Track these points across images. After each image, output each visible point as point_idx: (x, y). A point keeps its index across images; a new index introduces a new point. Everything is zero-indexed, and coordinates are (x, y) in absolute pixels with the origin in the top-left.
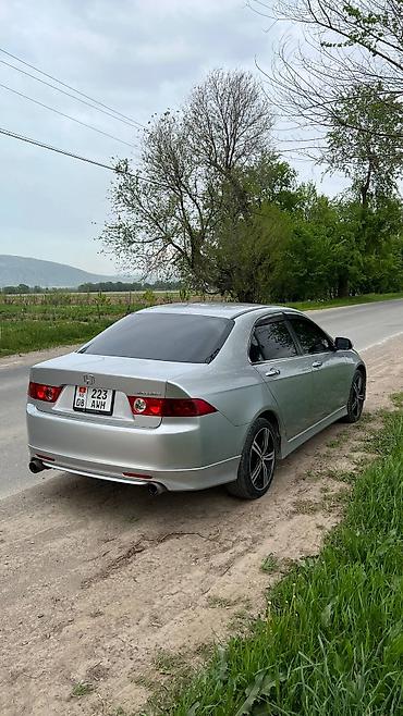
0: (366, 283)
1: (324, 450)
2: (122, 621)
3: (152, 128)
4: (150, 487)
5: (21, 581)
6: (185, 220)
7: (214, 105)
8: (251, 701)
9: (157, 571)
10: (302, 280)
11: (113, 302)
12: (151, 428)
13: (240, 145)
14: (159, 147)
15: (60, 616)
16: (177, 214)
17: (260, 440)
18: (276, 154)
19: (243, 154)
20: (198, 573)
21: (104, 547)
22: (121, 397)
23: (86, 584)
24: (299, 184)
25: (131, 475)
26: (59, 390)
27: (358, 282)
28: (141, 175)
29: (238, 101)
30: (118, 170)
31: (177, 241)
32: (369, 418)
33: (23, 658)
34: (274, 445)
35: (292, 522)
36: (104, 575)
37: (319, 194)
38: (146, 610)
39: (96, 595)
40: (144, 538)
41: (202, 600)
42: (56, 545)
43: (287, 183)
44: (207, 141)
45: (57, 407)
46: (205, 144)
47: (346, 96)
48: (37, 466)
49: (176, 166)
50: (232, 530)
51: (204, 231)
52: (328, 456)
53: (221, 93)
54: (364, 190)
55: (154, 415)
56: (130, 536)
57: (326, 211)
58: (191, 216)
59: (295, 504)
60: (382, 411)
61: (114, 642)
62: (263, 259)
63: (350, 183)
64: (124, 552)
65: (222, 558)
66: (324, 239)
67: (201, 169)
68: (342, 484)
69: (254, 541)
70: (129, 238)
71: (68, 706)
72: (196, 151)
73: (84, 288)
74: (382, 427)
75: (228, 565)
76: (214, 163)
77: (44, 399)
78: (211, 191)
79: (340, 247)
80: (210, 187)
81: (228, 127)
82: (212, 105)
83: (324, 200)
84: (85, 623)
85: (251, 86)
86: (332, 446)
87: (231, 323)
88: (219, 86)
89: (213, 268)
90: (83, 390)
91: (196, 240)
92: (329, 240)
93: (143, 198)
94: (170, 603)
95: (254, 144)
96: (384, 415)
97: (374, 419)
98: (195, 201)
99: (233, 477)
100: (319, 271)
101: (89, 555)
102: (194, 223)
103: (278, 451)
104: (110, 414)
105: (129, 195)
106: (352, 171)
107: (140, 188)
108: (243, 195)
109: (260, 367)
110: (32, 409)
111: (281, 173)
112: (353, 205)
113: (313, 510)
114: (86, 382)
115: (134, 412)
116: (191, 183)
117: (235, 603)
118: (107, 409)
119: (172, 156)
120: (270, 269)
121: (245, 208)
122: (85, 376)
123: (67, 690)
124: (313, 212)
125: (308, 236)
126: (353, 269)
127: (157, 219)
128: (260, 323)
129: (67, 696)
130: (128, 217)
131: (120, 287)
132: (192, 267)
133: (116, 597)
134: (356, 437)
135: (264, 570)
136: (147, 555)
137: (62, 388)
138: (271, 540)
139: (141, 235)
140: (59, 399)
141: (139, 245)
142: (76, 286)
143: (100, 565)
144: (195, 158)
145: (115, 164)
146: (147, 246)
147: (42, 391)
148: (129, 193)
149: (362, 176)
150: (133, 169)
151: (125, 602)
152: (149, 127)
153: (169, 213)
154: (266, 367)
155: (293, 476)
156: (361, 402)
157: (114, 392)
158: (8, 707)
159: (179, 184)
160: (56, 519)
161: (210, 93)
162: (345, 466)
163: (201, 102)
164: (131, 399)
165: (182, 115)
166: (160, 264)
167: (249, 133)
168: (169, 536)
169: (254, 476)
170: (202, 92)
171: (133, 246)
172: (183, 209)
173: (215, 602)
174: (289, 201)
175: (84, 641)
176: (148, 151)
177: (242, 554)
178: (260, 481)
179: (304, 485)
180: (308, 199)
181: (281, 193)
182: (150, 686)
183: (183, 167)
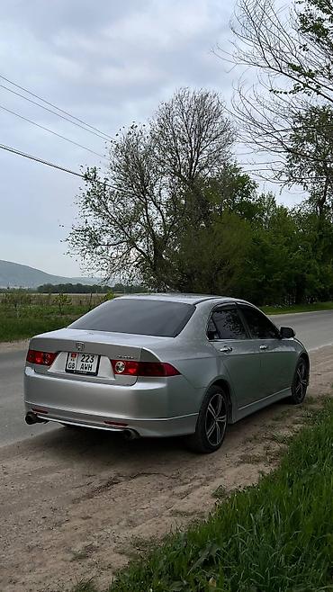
0: (323, 291)
1: (270, 422)
2: (106, 522)
3: (120, 140)
4: (127, 432)
5: (25, 497)
6: (149, 225)
7: (180, 120)
8: (202, 559)
9: (131, 496)
10: (260, 286)
11: (74, 303)
12: (128, 385)
13: (203, 158)
14: (127, 157)
15: (59, 518)
16: (142, 220)
17: (215, 404)
18: (238, 166)
19: (206, 166)
20: (163, 497)
21: (88, 480)
22: (105, 362)
23: (75, 501)
24: (259, 195)
25: (110, 423)
26: (54, 356)
27: (316, 291)
28: (108, 183)
29: (203, 116)
30: (86, 177)
31: (140, 245)
32: (311, 401)
33: (34, 539)
34: (227, 410)
35: (238, 469)
36: (89, 496)
37: (278, 204)
38: (124, 517)
39: (84, 507)
40: (119, 475)
41: (167, 512)
42: (50, 477)
43: (247, 193)
44: (172, 153)
45: (52, 369)
46: (170, 156)
47: (304, 116)
48: (31, 419)
49: (142, 176)
50: (190, 472)
51: (166, 237)
52: (272, 427)
53: (186, 109)
54: (321, 202)
55: (131, 374)
56: (108, 474)
57: (285, 221)
58: (155, 222)
59: (241, 457)
60: (323, 396)
61: (101, 533)
62: (223, 264)
63: (308, 196)
64: (104, 483)
65: (183, 489)
66: (281, 248)
67: (166, 179)
68: (282, 445)
69: (208, 479)
70: (94, 240)
71: (72, 564)
72: (161, 162)
73: (41, 289)
74: (322, 407)
75: (187, 493)
76: (179, 174)
77: (41, 363)
78: (174, 199)
79: (296, 255)
80: (173, 196)
81: (193, 140)
82: (178, 120)
83: (283, 211)
84: (77, 522)
85: (215, 104)
86: (277, 419)
87: (193, 307)
88: (185, 104)
89: (174, 272)
90: (74, 355)
91: (159, 244)
92: (286, 249)
93: (109, 204)
94: (142, 513)
95: (216, 157)
96: (324, 399)
97: (316, 402)
98: (159, 208)
99: (191, 430)
100: (277, 277)
101: (76, 484)
102: (157, 229)
103: (230, 417)
104: (95, 374)
105: (96, 201)
106: (310, 185)
107: (108, 194)
108: (204, 204)
109: (216, 344)
110: (30, 372)
111: (241, 184)
112: (311, 217)
113: (257, 461)
114: (77, 349)
115: (115, 373)
116: (156, 192)
117: (192, 514)
118: (94, 371)
119: (139, 166)
120: (230, 274)
121: (206, 216)
122: (77, 343)
123: (70, 557)
124: (272, 222)
125: (266, 245)
126: (310, 277)
127: (123, 223)
128: (217, 310)
129: (70, 559)
130: (94, 222)
131: (80, 289)
132: (154, 270)
133: (100, 509)
134: (298, 413)
135: (215, 496)
136: (122, 486)
137: (56, 354)
138: (222, 479)
139: (106, 239)
140: (54, 364)
141: (104, 248)
142: (35, 286)
143: (86, 490)
144: (160, 168)
145: (84, 171)
146: (111, 249)
147: (40, 357)
148: (96, 198)
149: (319, 189)
150: (101, 176)
151: (108, 512)
152: (117, 138)
153: (135, 219)
154: (220, 345)
155: (242, 439)
156: (305, 387)
157: (100, 356)
158: (29, 563)
159: (144, 192)
160: (46, 461)
161: (176, 109)
162: (286, 433)
163: (168, 117)
164: (113, 362)
165: (148, 128)
166: (123, 266)
167: (213, 146)
168: (139, 475)
169: (209, 433)
170: (169, 109)
171: (99, 249)
172: (147, 216)
173: (176, 513)
174: (250, 211)
175: (78, 531)
176: (116, 161)
177: (198, 487)
178: (214, 437)
179: (250, 445)
180: (268, 209)
181: (242, 203)
182: (130, 555)
183: (149, 177)
